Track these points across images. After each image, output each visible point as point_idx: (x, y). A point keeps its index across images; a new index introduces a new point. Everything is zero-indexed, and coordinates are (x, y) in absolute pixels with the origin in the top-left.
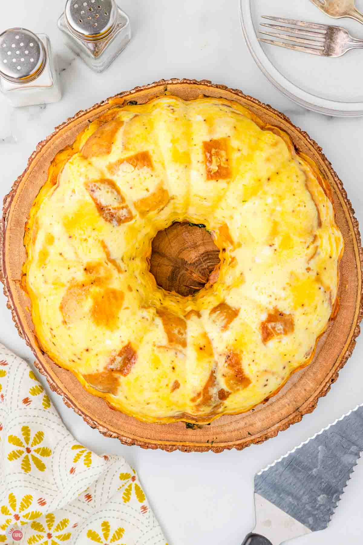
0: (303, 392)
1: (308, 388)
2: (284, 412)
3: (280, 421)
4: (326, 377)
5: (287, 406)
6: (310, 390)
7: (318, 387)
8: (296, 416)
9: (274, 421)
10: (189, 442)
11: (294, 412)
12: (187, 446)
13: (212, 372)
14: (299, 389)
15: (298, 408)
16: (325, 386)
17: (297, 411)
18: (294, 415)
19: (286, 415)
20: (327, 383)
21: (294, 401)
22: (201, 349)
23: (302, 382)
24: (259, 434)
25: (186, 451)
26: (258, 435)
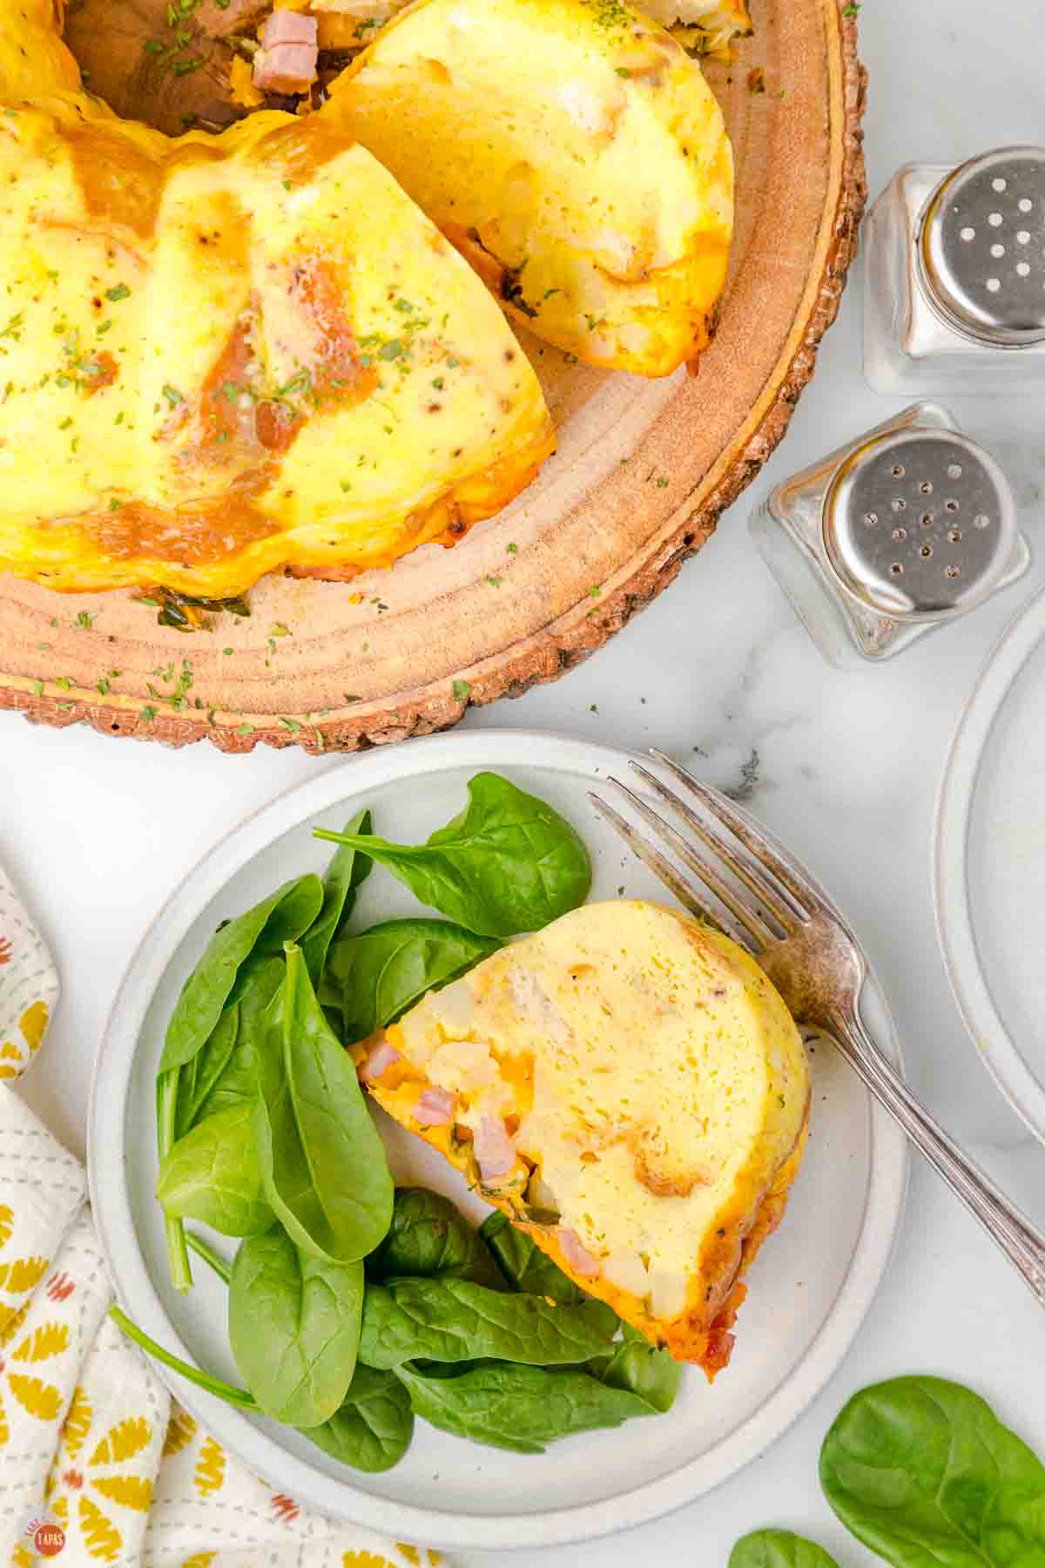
0: (576, 564)
1: (594, 554)
2: (495, 631)
3: (477, 661)
4: (666, 519)
5: (511, 608)
6: (600, 563)
7: (630, 553)
8: (538, 649)
9: (453, 659)
10: (131, 695)
11: (533, 635)
12: (118, 710)
13: (238, 326)
14: (560, 551)
15: (549, 623)
16: (658, 554)
17: (543, 632)
18: (530, 644)
19: (501, 642)
20: (665, 542)
21: (537, 592)
22: (204, 240)
23: (574, 528)
24: (391, 698)
25: (115, 727)
26: (389, 704)
